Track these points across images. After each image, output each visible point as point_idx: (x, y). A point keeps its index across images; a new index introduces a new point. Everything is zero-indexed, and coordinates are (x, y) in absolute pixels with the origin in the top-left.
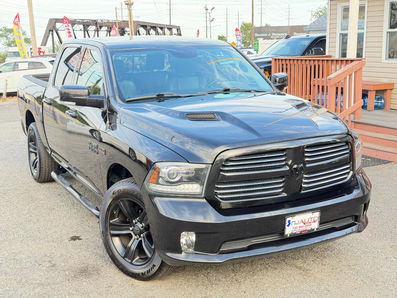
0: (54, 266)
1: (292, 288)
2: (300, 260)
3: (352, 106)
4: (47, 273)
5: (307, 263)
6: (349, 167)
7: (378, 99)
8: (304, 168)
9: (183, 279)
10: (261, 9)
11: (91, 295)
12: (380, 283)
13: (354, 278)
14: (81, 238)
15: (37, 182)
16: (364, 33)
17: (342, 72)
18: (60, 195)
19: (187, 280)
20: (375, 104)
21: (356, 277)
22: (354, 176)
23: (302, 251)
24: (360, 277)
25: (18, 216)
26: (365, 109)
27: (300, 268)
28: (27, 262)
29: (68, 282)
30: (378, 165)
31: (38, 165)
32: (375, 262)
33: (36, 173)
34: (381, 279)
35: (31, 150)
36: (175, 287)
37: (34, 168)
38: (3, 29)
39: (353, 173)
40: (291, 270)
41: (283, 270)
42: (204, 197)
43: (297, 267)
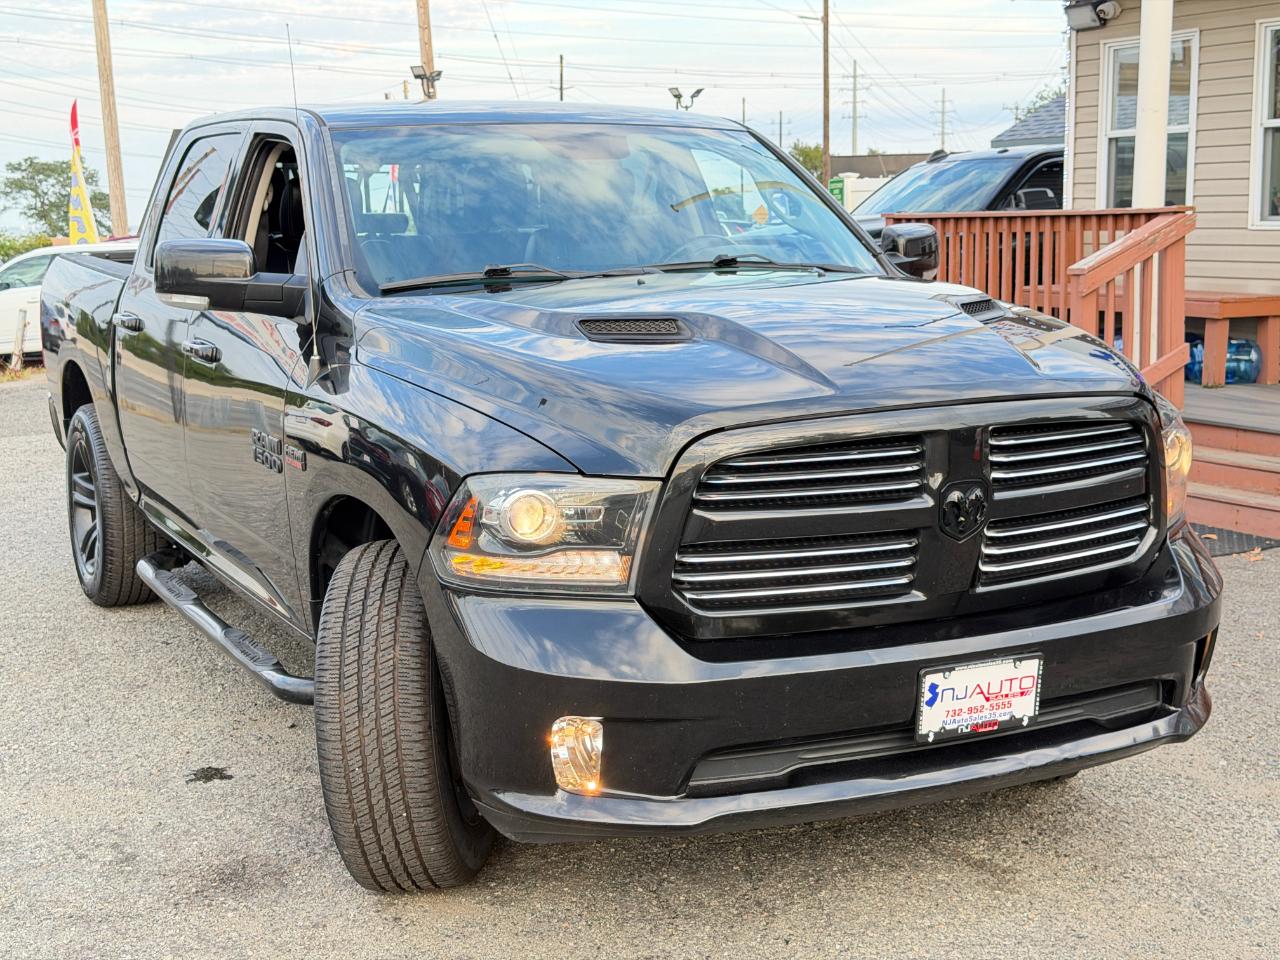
0: (129, 859)
1: (951, 927)
2: (982, 841)
3: (1151, 363)
4: (104, 883)
5: (1005, 850)
6: (1144, 514)
7: (1239, 349)
8: (985, 504)
9: (574, 900)
10: (855, 103)
11: (250, 953)
12: (1258, 914)
13: (1170, 896)
14: (229, 773)
15: (97, 604)
16: (1190, 135)
17: (1118, 250)
18: (168, 644)
19: (586, 905)
20: (1227, 364)
21: (1174, 895)
22: (1160, 546)
23: (988, 814)
24: (1191, 893)
25: (21, 708)
26: (1196, 383)
27: (980, 865)
28: (37, 847)
29: (174, 912)
30: (1245, 552)
31: (98, 545)
32: (1240, 847)
33: (92, 574)
34: (1265, 900)
35: (79, 497)
36: (546, 926)
37: (88, 560)
38: (23, 163)
39: (1158, 534)
40: (950, 870)
41: (922, 871)
42: (634, 597)
43: (971, 862)
